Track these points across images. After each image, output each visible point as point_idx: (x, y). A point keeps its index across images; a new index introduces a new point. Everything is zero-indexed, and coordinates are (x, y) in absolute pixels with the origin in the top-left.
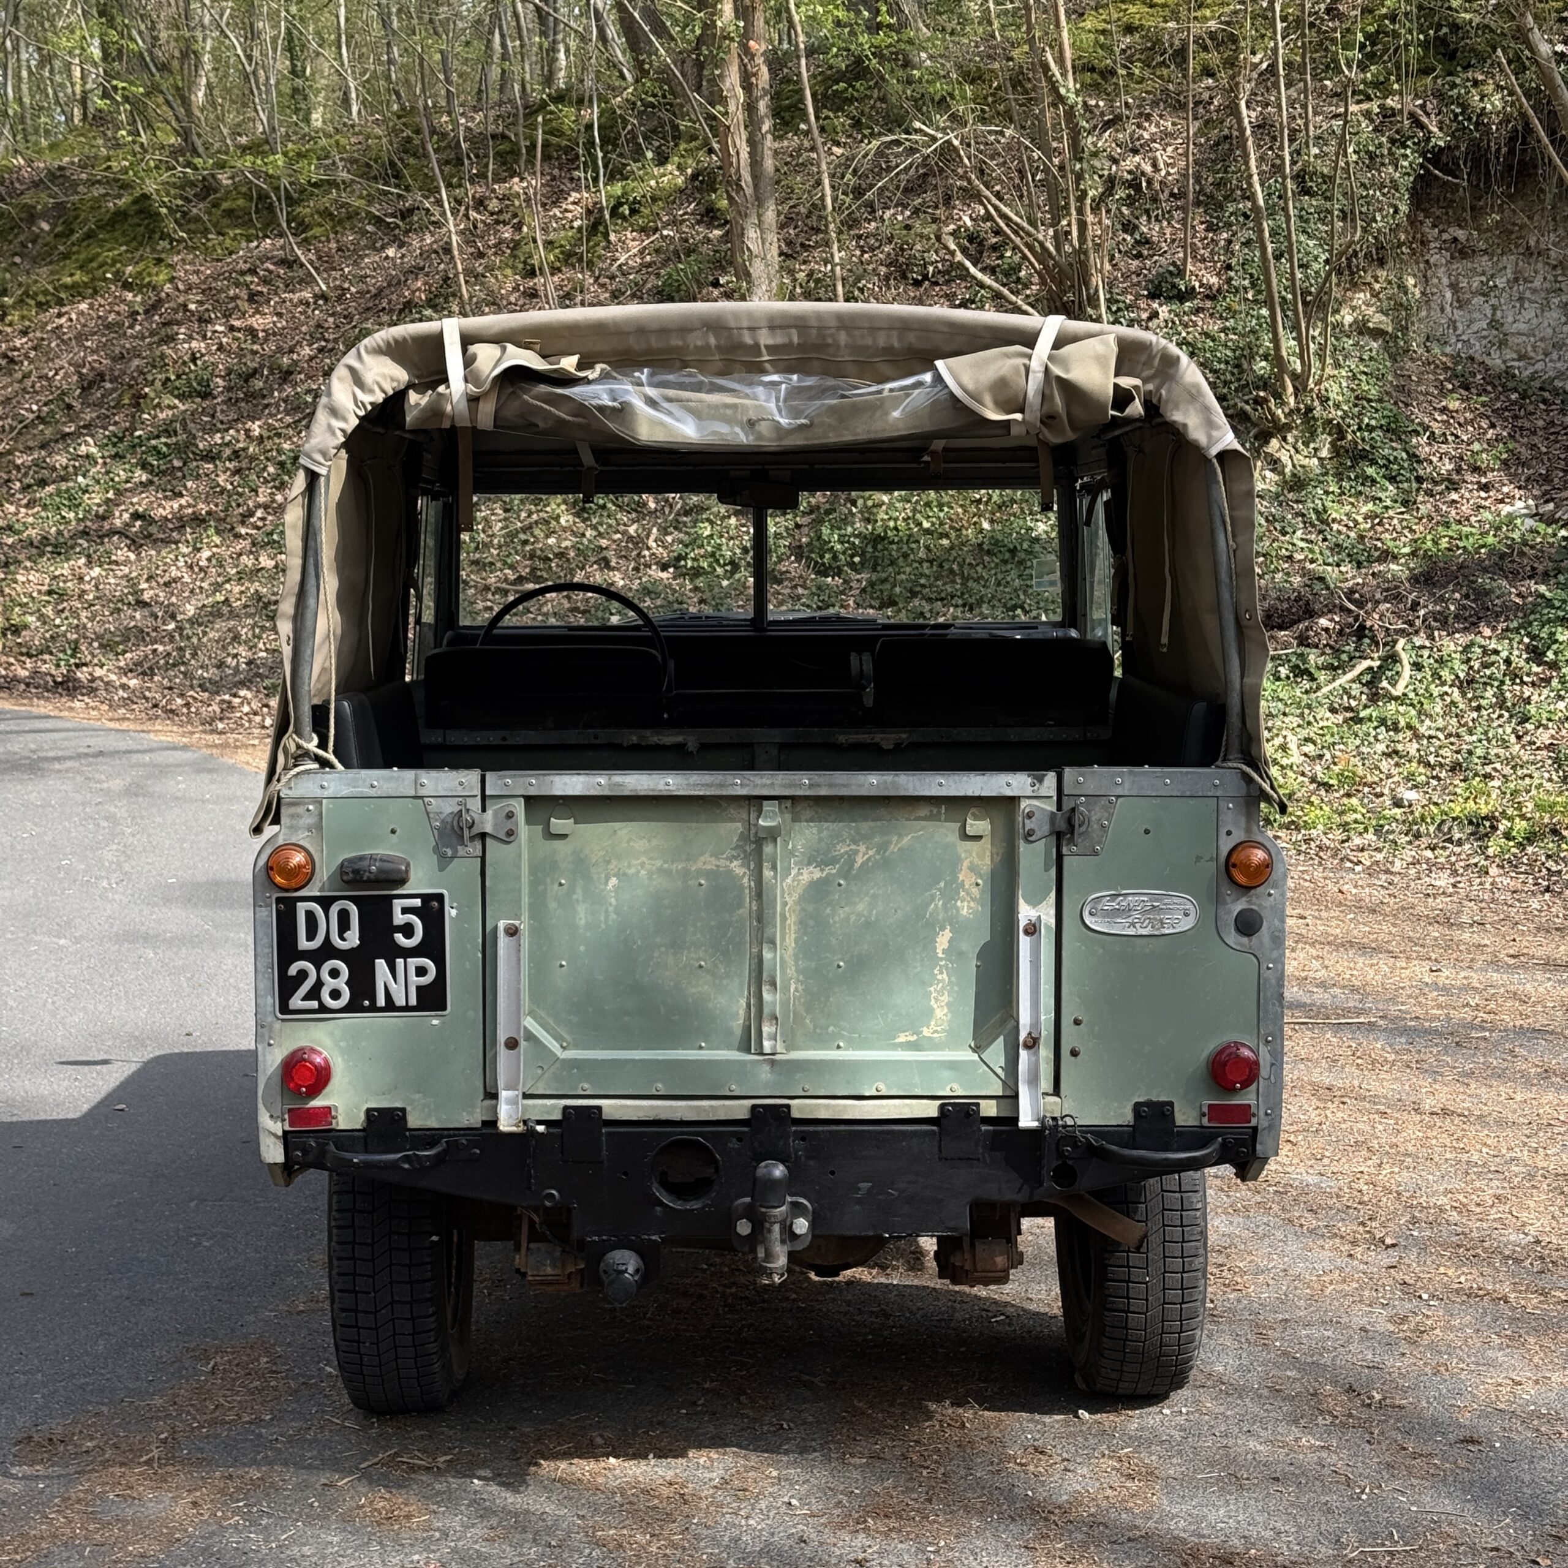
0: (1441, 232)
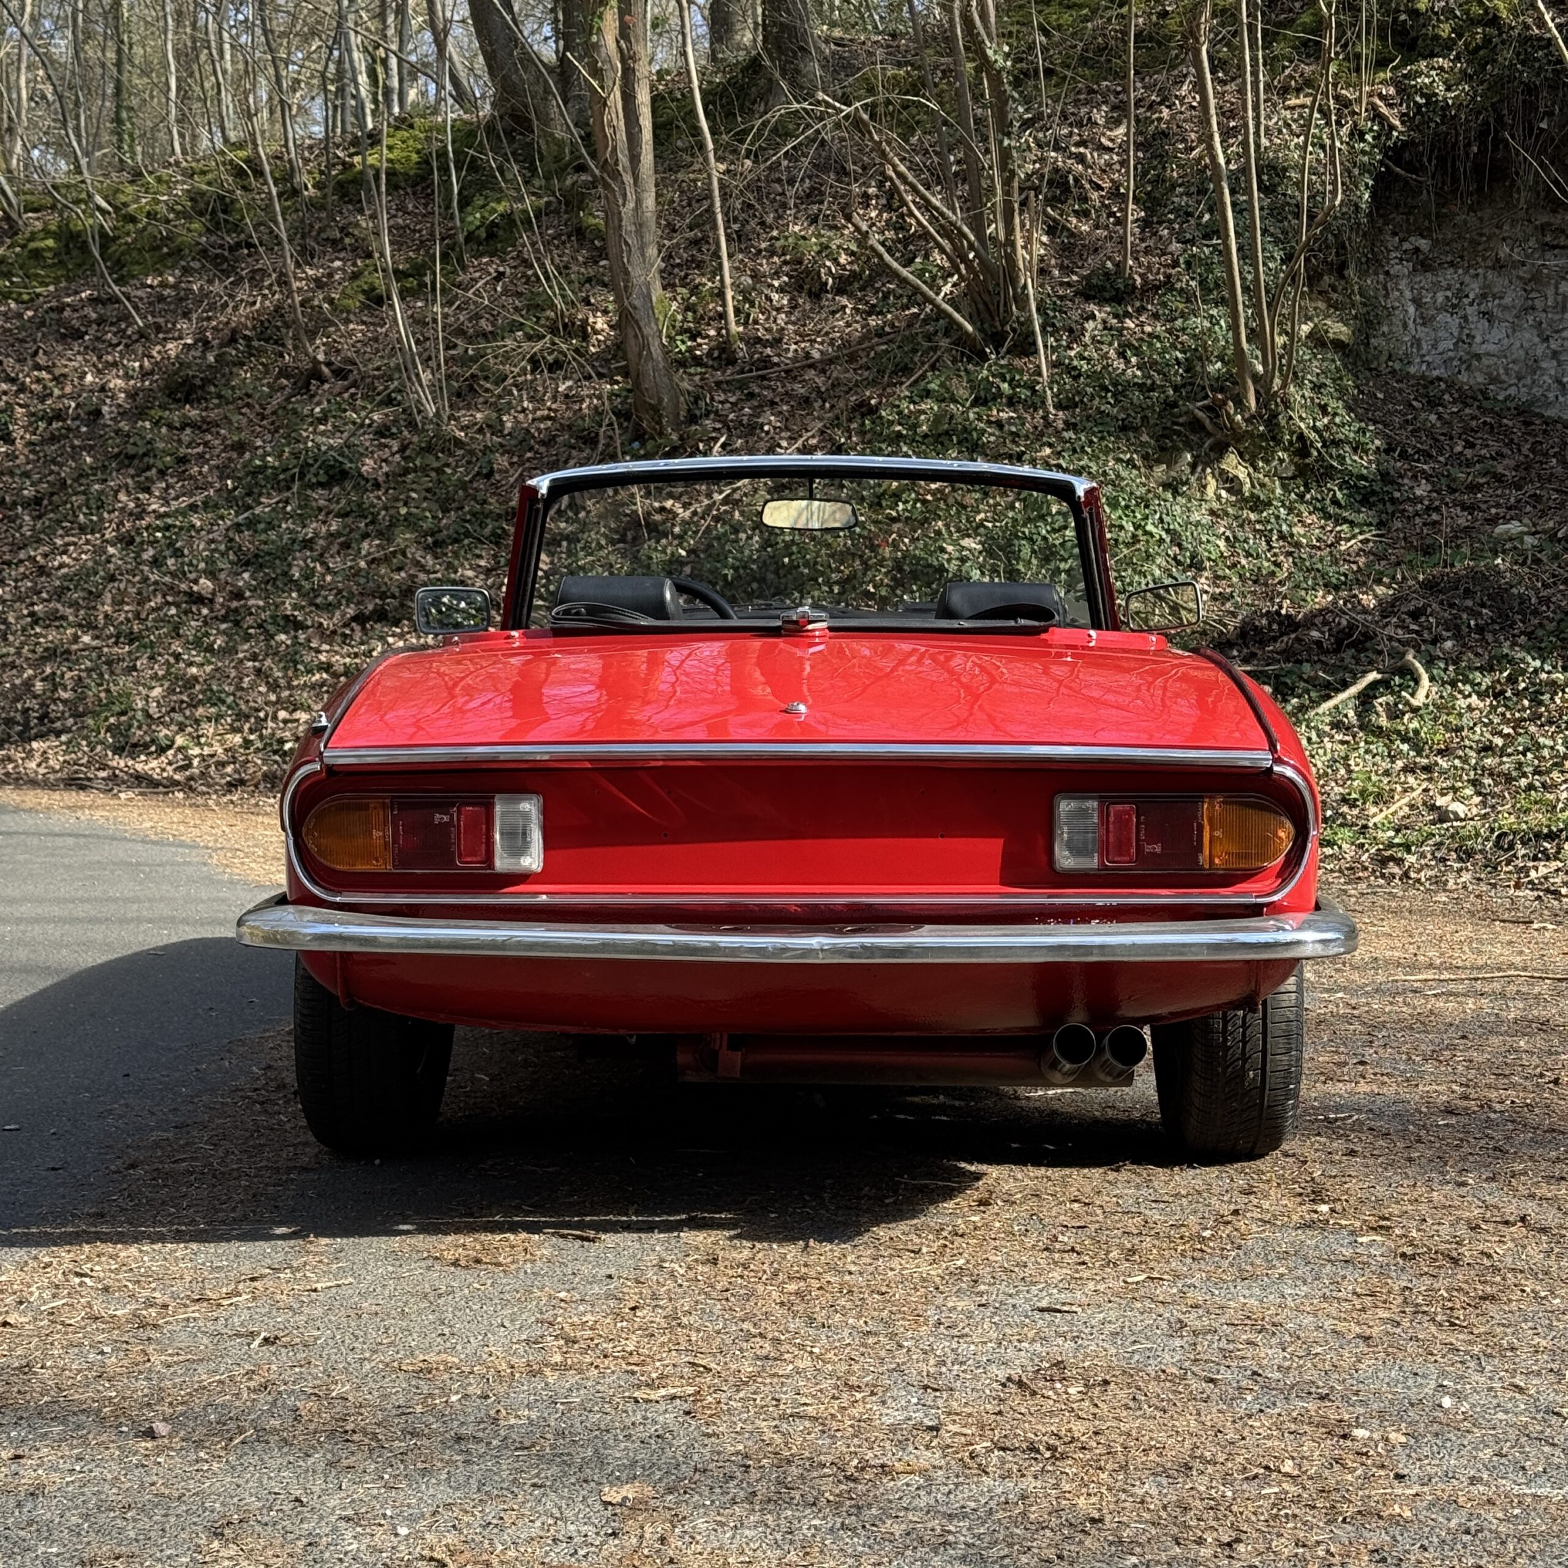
0: (1401, 241)
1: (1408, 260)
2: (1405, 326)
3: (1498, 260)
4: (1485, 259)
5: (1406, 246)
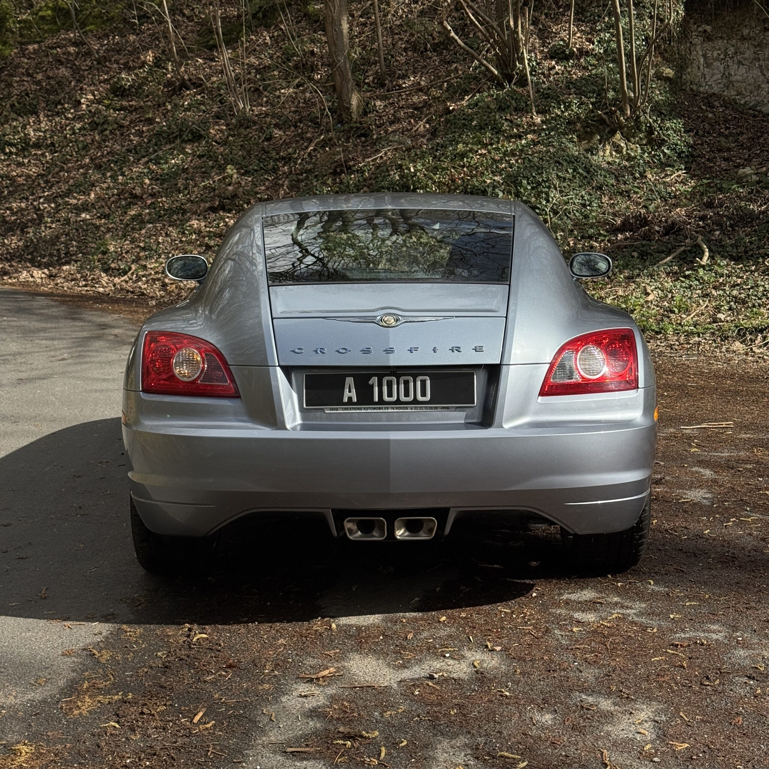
0: (698, 27)
1: (701, 36)
2: (699, 68)
3: (742, 36)
4: (736, 35)
5: (700, 29)
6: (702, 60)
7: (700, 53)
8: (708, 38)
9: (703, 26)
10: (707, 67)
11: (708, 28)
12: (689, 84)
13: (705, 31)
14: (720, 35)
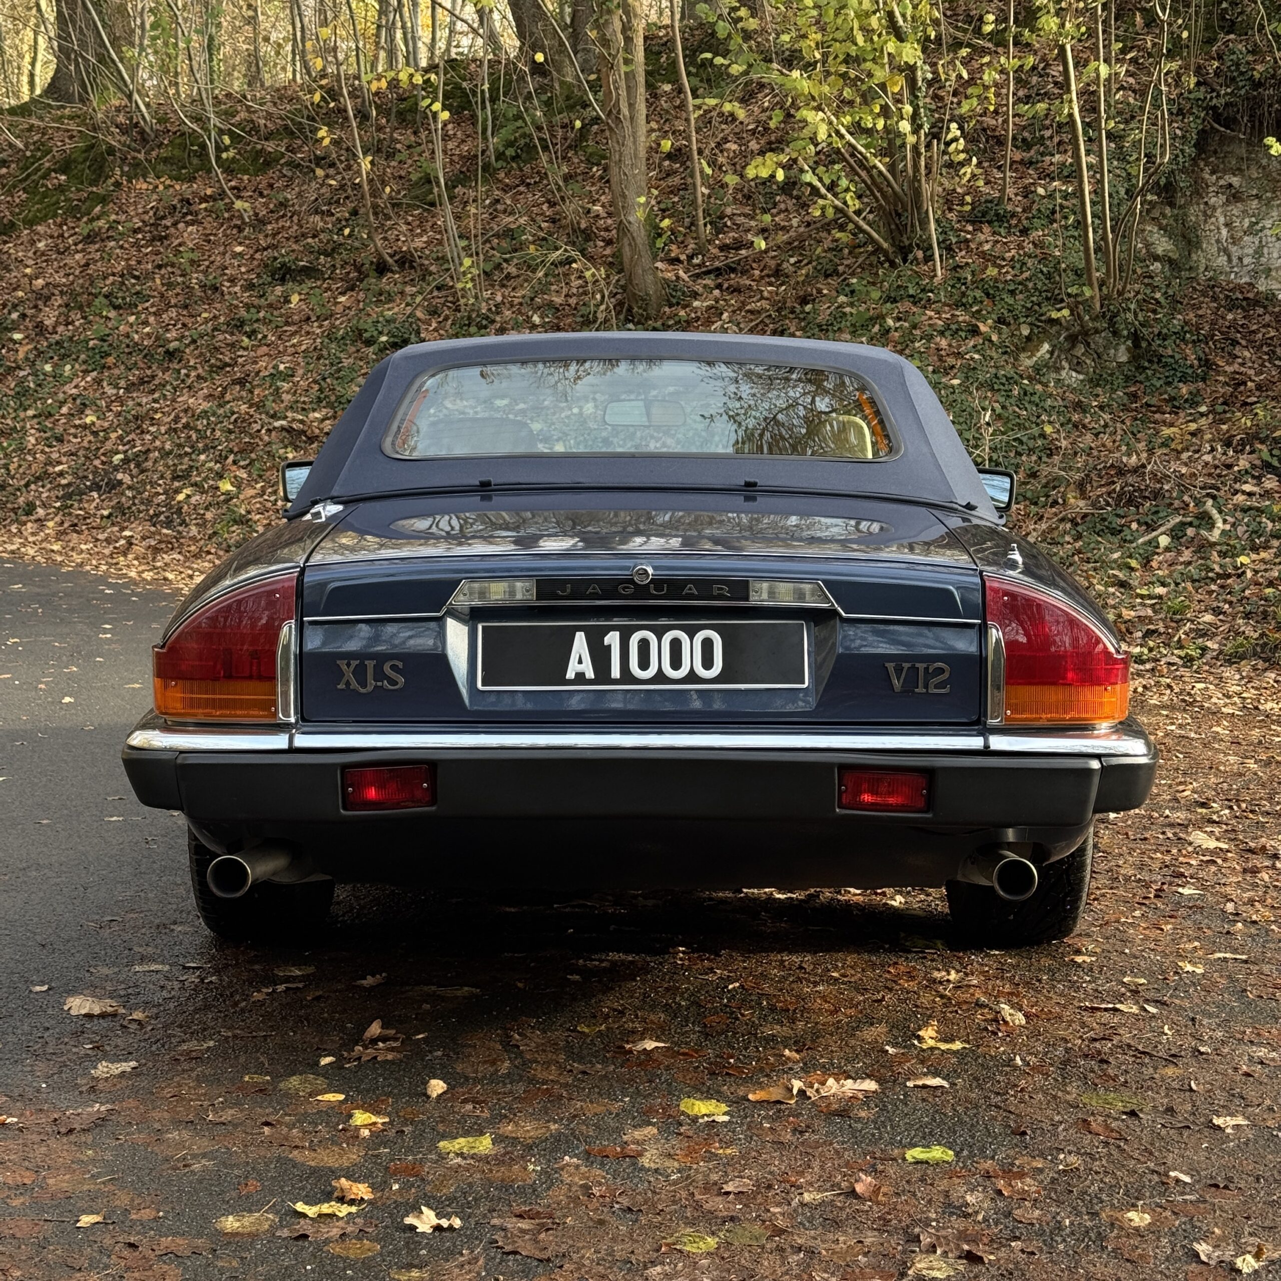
0: (1218, 178)
1: (1223, 194)
5: (1222, 182)
6: (1224, 232)
7: (1222, 220)
8: (1235, 196)
9: (1227, 177)
10: (1234, 243)
11: (1235, 181)
12: (1202, 269)
13: (1230, 185)
14: (1255, 192)
